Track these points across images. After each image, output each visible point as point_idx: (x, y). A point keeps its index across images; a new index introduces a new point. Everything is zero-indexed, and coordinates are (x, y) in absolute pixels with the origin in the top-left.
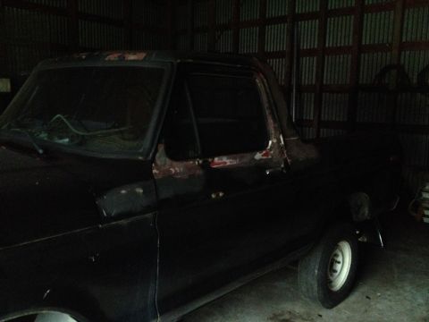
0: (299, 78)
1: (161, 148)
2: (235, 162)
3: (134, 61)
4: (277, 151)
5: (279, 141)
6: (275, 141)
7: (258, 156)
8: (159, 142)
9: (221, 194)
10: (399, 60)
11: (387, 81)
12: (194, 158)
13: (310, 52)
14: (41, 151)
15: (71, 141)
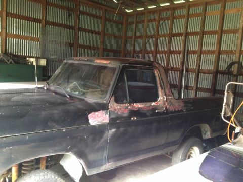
0: (188, 65)
1: (113, 98)
2: (143, 106)
3: (105, 64)
4: (162, 102)
5: (163, 98)
6: (162, 98)
7: (153, 104)
8: (112, 96)
9: (135, 118)
10: (240, 59)
11: (233, 70)
12: (126, 103)
13: (194, 52)
14: (68, 96)
15: (79, 93)
